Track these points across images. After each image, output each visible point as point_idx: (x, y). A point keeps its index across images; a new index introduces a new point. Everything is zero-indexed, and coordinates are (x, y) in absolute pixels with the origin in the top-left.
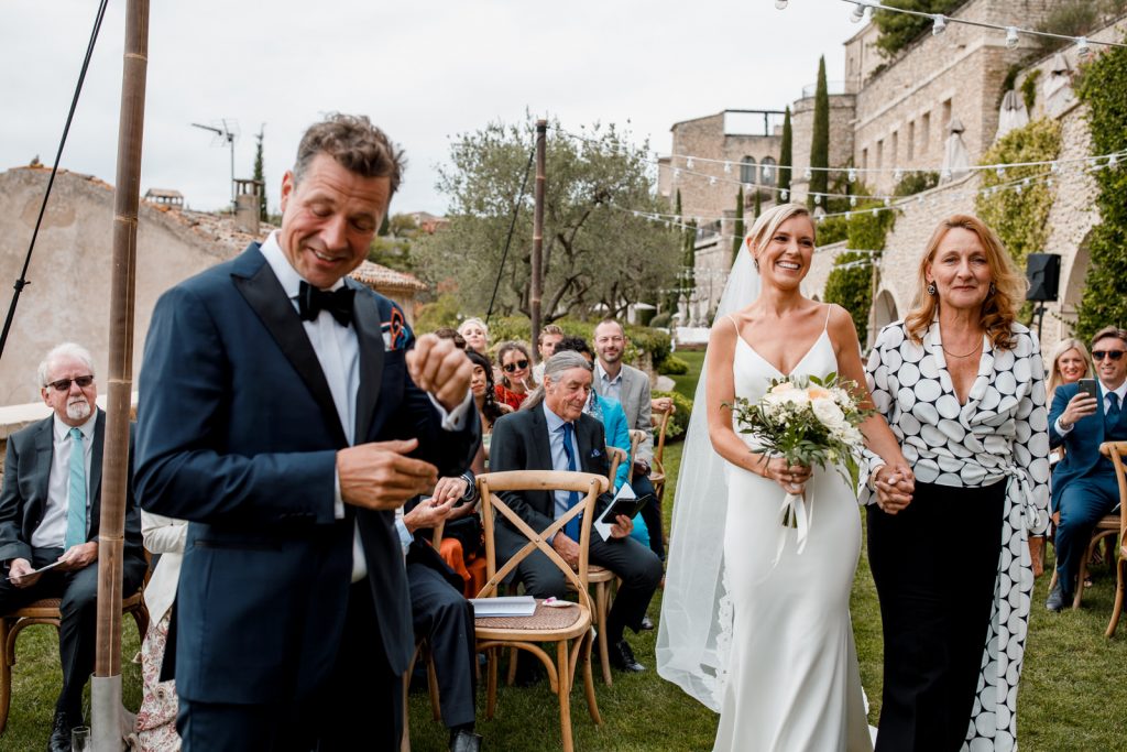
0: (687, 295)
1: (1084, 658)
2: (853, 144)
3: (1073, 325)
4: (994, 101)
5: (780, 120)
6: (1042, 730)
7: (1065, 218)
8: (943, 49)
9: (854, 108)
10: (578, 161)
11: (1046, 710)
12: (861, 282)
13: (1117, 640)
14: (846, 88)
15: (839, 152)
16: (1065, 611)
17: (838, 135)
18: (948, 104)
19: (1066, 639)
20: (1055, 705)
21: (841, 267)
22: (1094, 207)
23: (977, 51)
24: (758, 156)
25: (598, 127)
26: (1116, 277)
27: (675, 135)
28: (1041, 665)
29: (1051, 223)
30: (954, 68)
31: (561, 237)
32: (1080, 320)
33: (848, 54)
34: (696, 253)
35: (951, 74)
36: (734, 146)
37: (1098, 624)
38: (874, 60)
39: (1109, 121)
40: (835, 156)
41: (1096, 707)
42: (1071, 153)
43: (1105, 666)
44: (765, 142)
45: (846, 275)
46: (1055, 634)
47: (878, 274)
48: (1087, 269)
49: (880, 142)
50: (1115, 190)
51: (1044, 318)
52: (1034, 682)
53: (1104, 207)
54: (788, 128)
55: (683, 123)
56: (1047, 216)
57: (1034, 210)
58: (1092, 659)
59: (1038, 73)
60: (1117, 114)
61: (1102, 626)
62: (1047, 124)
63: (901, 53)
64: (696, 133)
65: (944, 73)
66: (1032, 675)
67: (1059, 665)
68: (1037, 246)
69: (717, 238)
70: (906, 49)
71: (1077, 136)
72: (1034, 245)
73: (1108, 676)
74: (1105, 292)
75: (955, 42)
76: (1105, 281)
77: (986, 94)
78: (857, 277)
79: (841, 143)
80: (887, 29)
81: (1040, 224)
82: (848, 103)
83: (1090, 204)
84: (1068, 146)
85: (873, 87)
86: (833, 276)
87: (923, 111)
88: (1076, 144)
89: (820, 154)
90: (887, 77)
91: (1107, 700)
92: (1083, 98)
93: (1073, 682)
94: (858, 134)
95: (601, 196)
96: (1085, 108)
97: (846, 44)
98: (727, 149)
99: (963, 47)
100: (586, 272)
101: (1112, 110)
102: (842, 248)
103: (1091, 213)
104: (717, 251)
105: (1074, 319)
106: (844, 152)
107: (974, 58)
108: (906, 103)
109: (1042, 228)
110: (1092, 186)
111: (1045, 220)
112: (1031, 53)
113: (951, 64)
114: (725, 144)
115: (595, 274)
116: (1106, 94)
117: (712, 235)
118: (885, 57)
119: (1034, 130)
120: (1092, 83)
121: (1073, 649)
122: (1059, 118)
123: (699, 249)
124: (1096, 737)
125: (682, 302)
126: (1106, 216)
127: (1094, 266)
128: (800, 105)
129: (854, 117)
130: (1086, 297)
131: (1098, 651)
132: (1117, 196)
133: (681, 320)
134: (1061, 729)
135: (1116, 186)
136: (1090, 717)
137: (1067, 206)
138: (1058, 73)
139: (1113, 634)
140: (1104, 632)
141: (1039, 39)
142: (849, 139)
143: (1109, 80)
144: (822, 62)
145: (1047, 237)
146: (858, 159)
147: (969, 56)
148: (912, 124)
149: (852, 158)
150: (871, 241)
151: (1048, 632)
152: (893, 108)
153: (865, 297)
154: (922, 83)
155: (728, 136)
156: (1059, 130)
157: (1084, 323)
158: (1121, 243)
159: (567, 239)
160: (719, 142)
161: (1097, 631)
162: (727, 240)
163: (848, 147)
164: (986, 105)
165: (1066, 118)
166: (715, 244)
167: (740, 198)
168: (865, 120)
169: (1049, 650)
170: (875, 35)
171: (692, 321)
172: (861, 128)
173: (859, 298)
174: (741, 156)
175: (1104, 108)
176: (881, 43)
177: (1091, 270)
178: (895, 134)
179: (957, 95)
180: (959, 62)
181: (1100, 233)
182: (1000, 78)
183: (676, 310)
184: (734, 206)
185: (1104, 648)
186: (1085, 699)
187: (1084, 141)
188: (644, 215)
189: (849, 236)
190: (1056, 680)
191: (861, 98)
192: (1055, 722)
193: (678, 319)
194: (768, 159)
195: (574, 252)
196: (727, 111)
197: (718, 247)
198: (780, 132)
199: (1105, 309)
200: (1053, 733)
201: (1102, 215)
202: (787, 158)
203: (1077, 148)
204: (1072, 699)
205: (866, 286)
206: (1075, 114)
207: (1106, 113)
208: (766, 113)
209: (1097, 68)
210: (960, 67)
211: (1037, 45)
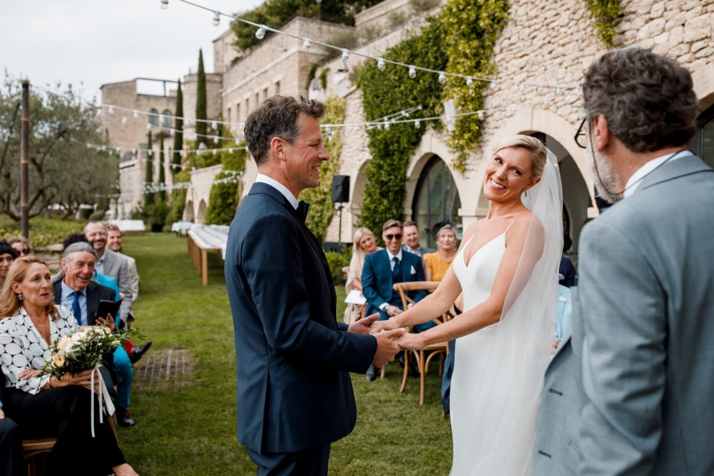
0: (117, 199)
1: (392, 406)
2: (221, 104)
3: (359, 216)
4: (304, 84)
5: (175, 87)
6: (379, 450)
7: (350, 155)
8: (274, 51)
9: (221, 82)
10: (45, 109)
11: (379, 438)
12: (231, 191)
13: (407, 393)
14: (215, 69)
15: (213, 109)
16: (377, 380)
17: (213, 99)
18: (278, 84)
19: (382, 396)
20: (383, 434)
21: (219, 181)
22: (367, 149)
23: (294, 54)
24: (160, 108)
25: (59, 85)
26: (380, 189)
27: (103, 92)
28: (371, 413)
29: (342, 157)
30: (281, 63)
31: (34, 161)
32: (363, 213)
33: (215, 48)
34: (121, 171)
35: (279, 66)
36: (144, 102)
37: (395, 386)
38: (232, 53)
39: (373, 101)
40: (211, 111)
41: (404, 432)
42: (352, 117)
43: (404, 409)
44: (164, 100)
45: (222, 186)
46: (375, 394)
47: (242, 186)
48: (365, 184)
49: (239, 105)
50: (378, 140)
51: (343, 212)
52: (370, 423)
53: (373, 149)
54: (180, 92)
55: (108, 85)
56: (340, 153)
57: (333, 149)
58: (396, 406)
59: (328, 70)
60: (378, 97)
61: (398, 386)
62: (338, 100)
63: (248, 51)
64: (118, 91)
65: (275, 65)
66: (368, 419)
67: (381, 411)
68: (335, 171)
69: (134, 161)
70: (251, 49)
71: (355, 108)
72: (333, 170)
73: (406, 414)
74: (375, 197)
75: (282, 47)
76: (375, 192)
77: (300, 80)
78: (229, 188)
79: (215, 103)
80: (240, 35)
81: (336, 157)
82: (218, 79)
83: (364, 147)
84: (350, 113)
85: (233, 70)
86: (214, 186)
87: (264, 87)
88: (354, 112)
89: (201, 110)
90: (241, 66)
91: (408, 427)
92: (358, 87)
93: (390, 420)
94: (224, 99)
95: (62, 133)
96: (360, 93)
97: (215, 42)
98: (139, 103)
99: (286, 50)
100: (53, 185)
101: (374, 95)
102: (218, 169)
103: (365, 153)
104: (135, 170)
105: (359, 213)
106: (216, 109)
107: (292, 58)
108: (254, 81)
109: (338, 160)
110: (364, 137)
111: (339, 155)
112: (323, 57)
113: (279, 60)
114: (137, 100)
115: (60, 186)
116: (372, 85)
117: (130, 159)
118: (239, 52)
119: (332, 103)
120: (363, 78)
121: (386, 401)
122: (345, 97)
123: (123, 168)
124: (407, 449)
125: (113, 203)
126: (374, 154)
127: (368, 183)
128: (188, 78)
129: (222, 88)
130: (365, 200)
131: (399, 401)
132: (379, 144)
133: (112, 216)
134: (389, 448)
135: (379, 138)
136: (402, 438)
137: (351, 147)
138: (341, 71)
139: (404, 391)
140: (399, 390)
141: (328, 49)
142: (219, 101)
143: (373, 77)
144: (201, 52)
145: (340, 165)
146: (225, 114)
147: (289, 57)
148: (257, 95)
149: (221, 114)
150: (237, 165)
151: (371, 394)
152: (246, 84)
153: (234, 200)
154: (262, 70)
155: (139, 95)
156: (345, 104)
157: (365, 215)
158: (382, 170)
159: (38, 161)
160: (133, 99)
161: (396, 390)
162: (141, 163)
163: (219, 106)
164: (300, 86)
165: (349, 97)
166: (133, 165)
167: (150, 135)
168: (229, 90)
169: (374, 404)
170: (233, 37)
171: (120, 216)
172: (227, 95)
173: (230, 200)
174: (149, 109)
175: (370, 94)
176: (237, 44)
177: (367, 185)
178: (247, 100)
179: (283, 79)
180: (284, 60)
181: (372, 164)
182: (307, 71)
183: (108, 208)
184: (146, 141)
185: (401, 399)
186: (397, 429)
187: (358, 111)
188: (94, 146)
189: (223, 161)
190: (380, 420)
191: (226, 76)
192: (385, 444)
193: (109, 215)
194: (166, 112)
195: (44, 171)
196: (138, 78)
197: (136, 167)
198: (175, 94)
199: (375, 207)
200: (386, 451)
201: (371, 154)
202: (180, 112)
203: (355, 115)
204: (391, 430)
205: (235, 193)
206: (353, 96)
207: (372, 96)
208: (165, 81)
209: (366, 70)
210: (284, 62)
211: (327, 53)
